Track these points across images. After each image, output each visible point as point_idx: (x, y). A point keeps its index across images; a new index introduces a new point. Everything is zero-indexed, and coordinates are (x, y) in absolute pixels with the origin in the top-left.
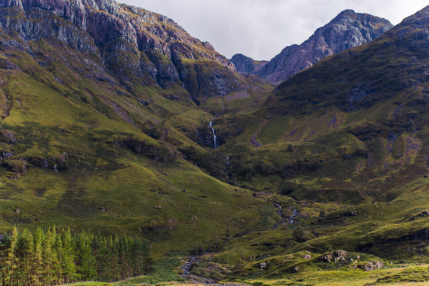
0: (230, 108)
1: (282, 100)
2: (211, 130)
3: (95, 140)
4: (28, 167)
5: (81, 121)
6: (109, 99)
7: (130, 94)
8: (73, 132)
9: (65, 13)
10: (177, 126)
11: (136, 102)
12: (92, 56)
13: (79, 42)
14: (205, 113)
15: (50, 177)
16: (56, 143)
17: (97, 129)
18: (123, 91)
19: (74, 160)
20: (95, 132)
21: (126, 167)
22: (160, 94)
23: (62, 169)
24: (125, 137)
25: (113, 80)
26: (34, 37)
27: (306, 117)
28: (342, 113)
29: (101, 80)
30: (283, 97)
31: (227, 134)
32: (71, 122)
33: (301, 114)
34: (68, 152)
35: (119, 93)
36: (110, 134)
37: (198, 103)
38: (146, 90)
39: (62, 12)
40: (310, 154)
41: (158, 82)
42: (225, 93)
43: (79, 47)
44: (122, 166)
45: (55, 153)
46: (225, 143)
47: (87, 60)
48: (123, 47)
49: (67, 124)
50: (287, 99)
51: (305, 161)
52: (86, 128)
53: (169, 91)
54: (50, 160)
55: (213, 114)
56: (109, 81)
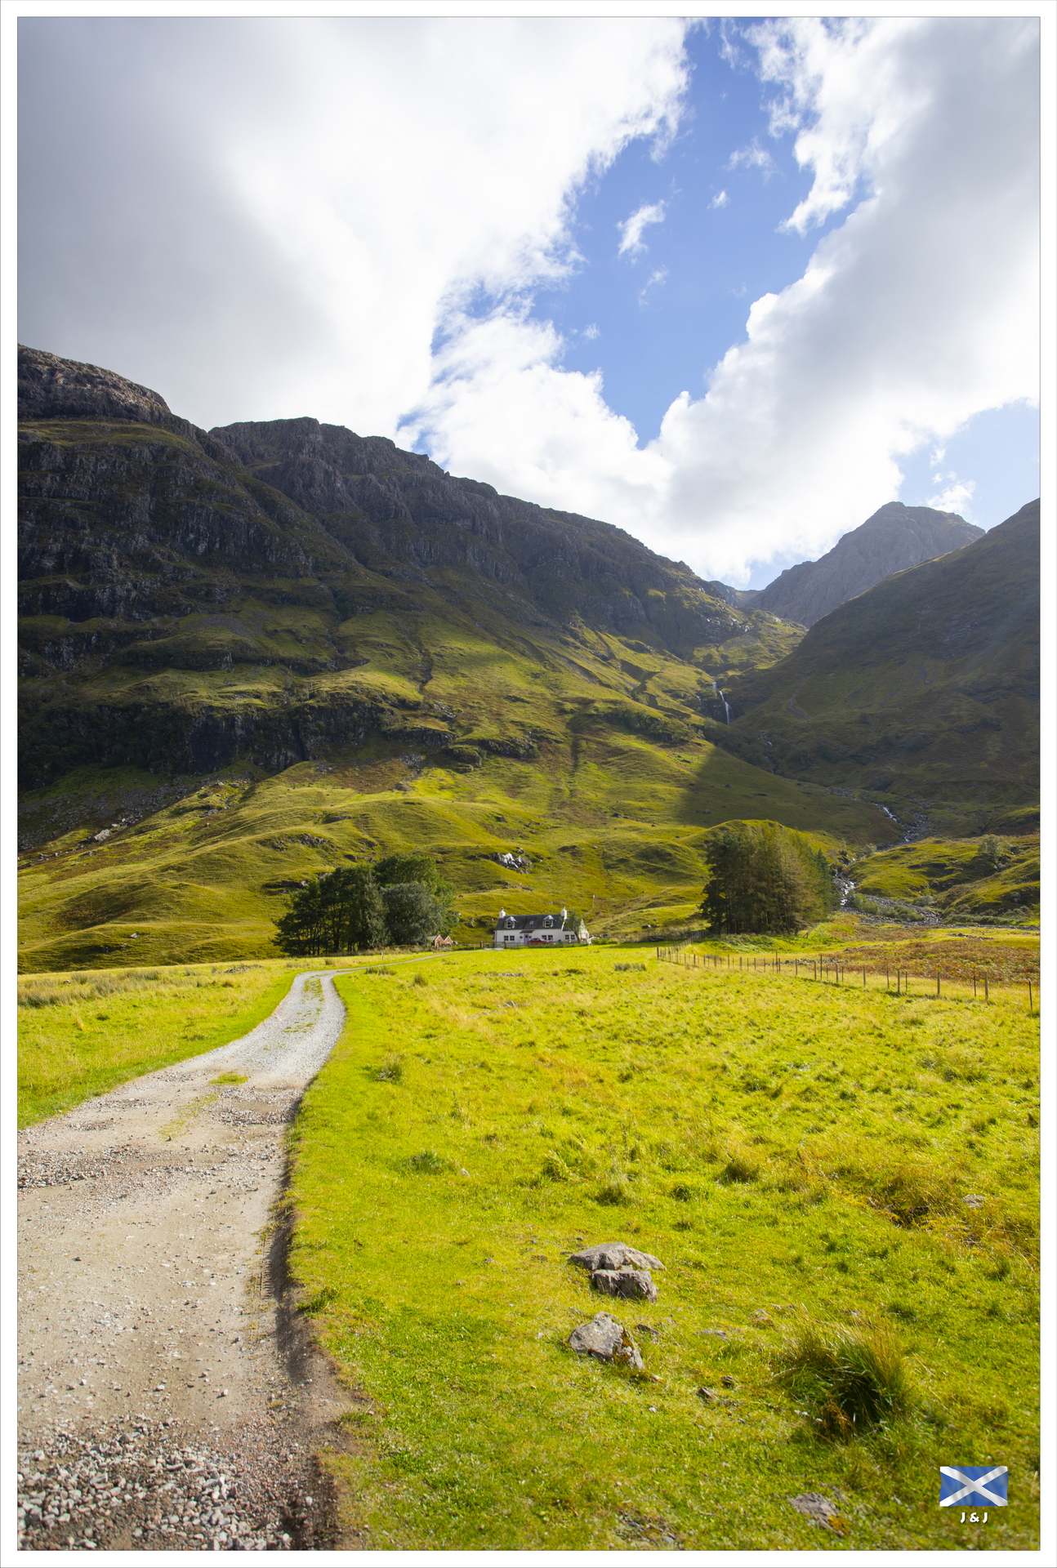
0: (734, 661)
1: (826, 645)
3: (566, 711)
4: (483, 755)
5: (538, 685)
7: (579, 644)
8: (531, 700)
9: (474, 524)
10: (665, 689)
11: (592, 657)
12: (518, 587)
13: (497, 568)
14: (699, 670)
15: (518, 768)
16: (512, 717)
19: (544, 743)
20: (563, 700)
22: (622, 643)
24: (611, 706)
26: (432, 563)
27: (872, 670)
28: (933, 661)
29: (536, 624)
30: (828, 641)
31: (747, 701)
32: (523, 685)
33: (862, 666)
34: (534, 732)
36: (587, 702)
37: (680, 656)
39: (468, 523)
40: (899, 726)
43: (497, 575)
45: (517, 734)
46: (744, 713)
47: (511, 596)
48: (561, 574)
49: (519, 689)
52: (549, 695)
53: (635, 639)
54: (511, 743)
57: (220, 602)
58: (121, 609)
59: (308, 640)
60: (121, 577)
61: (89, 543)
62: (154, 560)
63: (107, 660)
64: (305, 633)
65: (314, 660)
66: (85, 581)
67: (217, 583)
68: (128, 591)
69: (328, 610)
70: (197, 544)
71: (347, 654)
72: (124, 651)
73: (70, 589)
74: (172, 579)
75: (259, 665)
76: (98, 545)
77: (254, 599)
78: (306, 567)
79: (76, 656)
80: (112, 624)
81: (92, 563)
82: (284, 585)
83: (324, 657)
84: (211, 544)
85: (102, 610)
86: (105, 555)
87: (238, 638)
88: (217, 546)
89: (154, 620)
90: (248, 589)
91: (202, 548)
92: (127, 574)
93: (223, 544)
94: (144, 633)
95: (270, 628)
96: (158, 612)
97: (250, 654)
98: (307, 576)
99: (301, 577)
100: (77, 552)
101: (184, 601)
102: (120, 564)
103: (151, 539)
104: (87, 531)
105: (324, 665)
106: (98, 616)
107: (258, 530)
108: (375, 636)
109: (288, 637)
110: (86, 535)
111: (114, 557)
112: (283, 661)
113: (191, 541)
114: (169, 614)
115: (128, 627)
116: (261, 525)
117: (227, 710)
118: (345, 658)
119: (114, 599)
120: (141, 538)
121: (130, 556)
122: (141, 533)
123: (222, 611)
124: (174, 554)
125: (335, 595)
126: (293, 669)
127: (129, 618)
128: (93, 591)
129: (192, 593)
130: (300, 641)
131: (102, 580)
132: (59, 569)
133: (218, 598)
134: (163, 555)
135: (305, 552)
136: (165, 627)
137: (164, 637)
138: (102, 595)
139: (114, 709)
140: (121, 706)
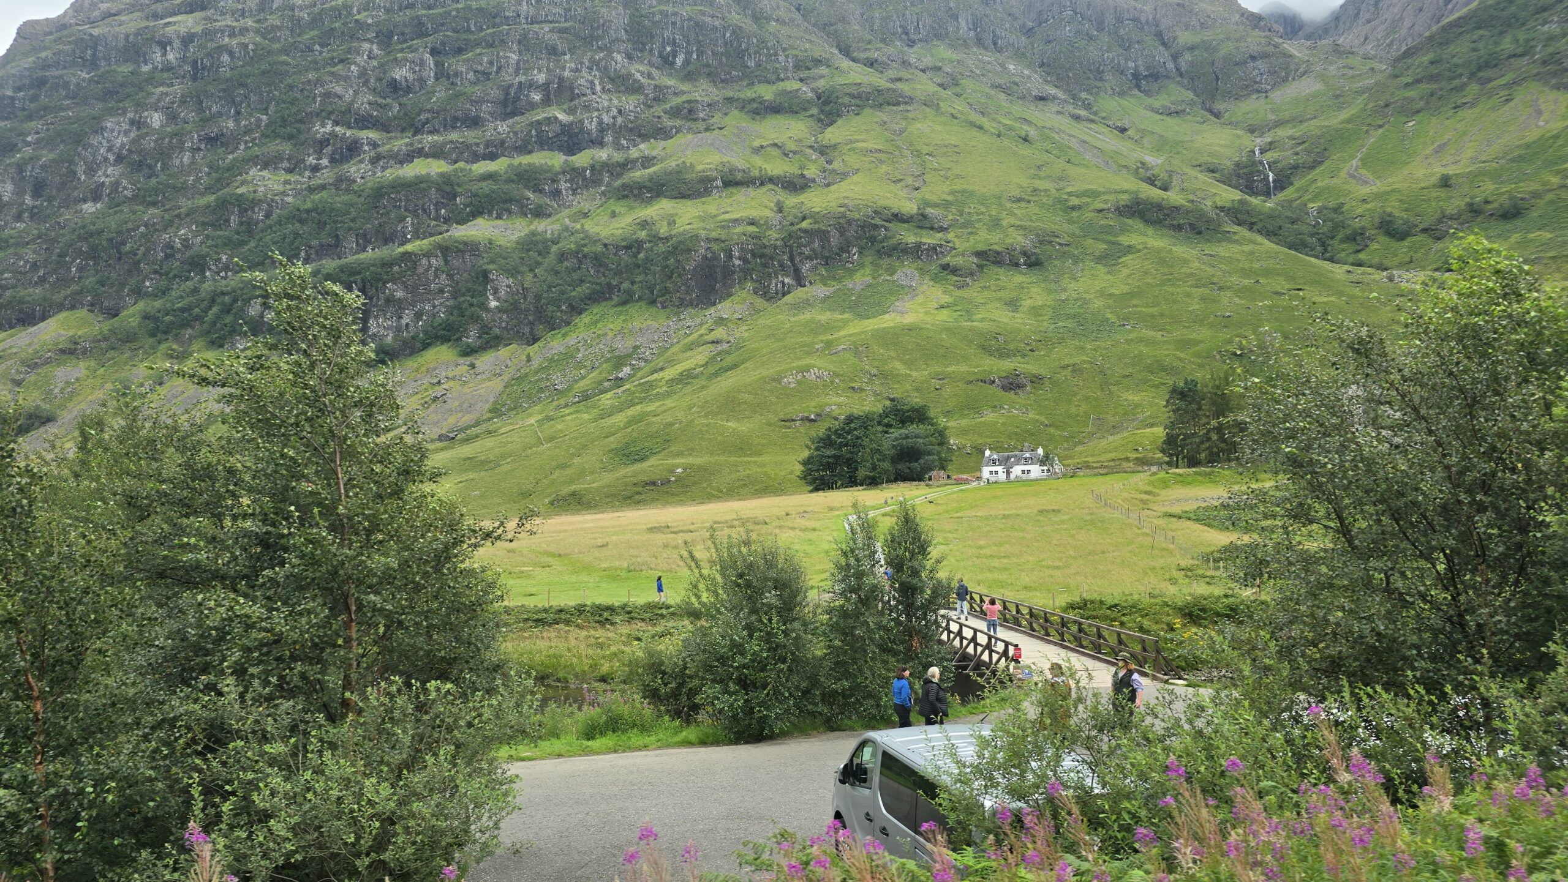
0: (1286, 115)
1: (1407, 85)
2: (1261, 163)
3: (1073, 208)
4: (981, 267)
5: (1040, 178)
6: (1064, 132)
7: (1092, 116)
8: (1033, 199)
10: (1195, 163)
11: (1106, 130)
12: (1019, 55)
13: (994, 35)
14: (1239, 132)
15: (1019, 279)
16: (1013, 221)
17: (1069, 189)
18: (1083, 113)
19: (1048, 247)
20: (1070, 194)
21: (1139, 251)
22: (1146, 108)
23: (1034, 263)
24: (1125, 197)
25: (1060, 94)
26: (920, 40)
27: (1467, 114)
28: (1553, 95)
29: (1042, 99)
30: (1408, 80)
31: (1296, 167)
32: (1025, 182)
33: (1455, 108)
34: (1037, 235)
35: (1077, 118)
36: (1094, 194)
37: (1217, 115)
38: (1120, 105)
40: (1493, 187)
41: (1138, 87)
42: (1269, 87)
43: (995, 44)
44: (1130, 249)
45: (1018, 240)
46: (1292, 184)
47: (1012, 67)
48: (1070, 31)
49: (1020, 186)
50: (1418, 81)
51: (1487, 202)
52: (1053, 191)
53: (1161, 101)
54: (1010, 250)
55: (1252, 131)
56: (1055, 98)
57: (704, 120)
58: (609, 138)
59: (795, 153)
60: (606, 104)
61: (571, 71)
62: (636, 81)
63: (603, 194)
64: (791, 146)
65: (803, 176)
66: (571, 111)
67: (699, 98)
68: (614, 118)
69: (812, 116)
70: (675, 57)
71: (836, 165)
72: (618, 183)
73: (560, 122)
74: (654, 99)
75: (748, 186)
76: (580, 71)
77: (736, 112)
78: (786, 69)
79: (574, 192)
80: (603, 154)
81: (577, 91)
82: (767, 92)
83: (811, 172)
84: (688, 53)
85: (592, 141)
86: (587, 81)
87: (725, 160)
88: (695, 56)
89: (642, 146)
90: (729, 100)
91: (679, 60)
92: (611, 100)
93: (700, 53)
94: (635, 161)
95: (757, 143)
96: (645, 137)
97: (739, 176)
98: (788, 78)
99: (783, 80)
100: (561, 80)
101: (667, 122)
102: (603, 90)
103: (629, 57)
104: (567, 57)
105: (814, 181)
106: (589, 147)
107: (734, 31)
108: (863, 141)
109: (775, 152)
110: (566, 61)
111: (597, 82)
112: (771, 180)
113: (668, 54)
114: (656, 139)
115: (618, 157)
116: (737, 26)
117: (723, 242)
118: (834, 170)
119: (602, 129)
120: (619, 58)
121: (612, 80)
122: (619, 52)
123: (707, 129)
124: (654, 71)
125: (819, 98)
126: (783, 187)
127: (618, 147)
128: (581, 122)
129: (675, 112)
130: (786, 155)
131: (587, 108)
132: (547, 101)
133: (701, 115)
134: (642, 73)
135: (784, 50)
136: (654, 153)
137: (654, 165)
138: (592, 126)
139: (618, 248)
140: (624, 243)
